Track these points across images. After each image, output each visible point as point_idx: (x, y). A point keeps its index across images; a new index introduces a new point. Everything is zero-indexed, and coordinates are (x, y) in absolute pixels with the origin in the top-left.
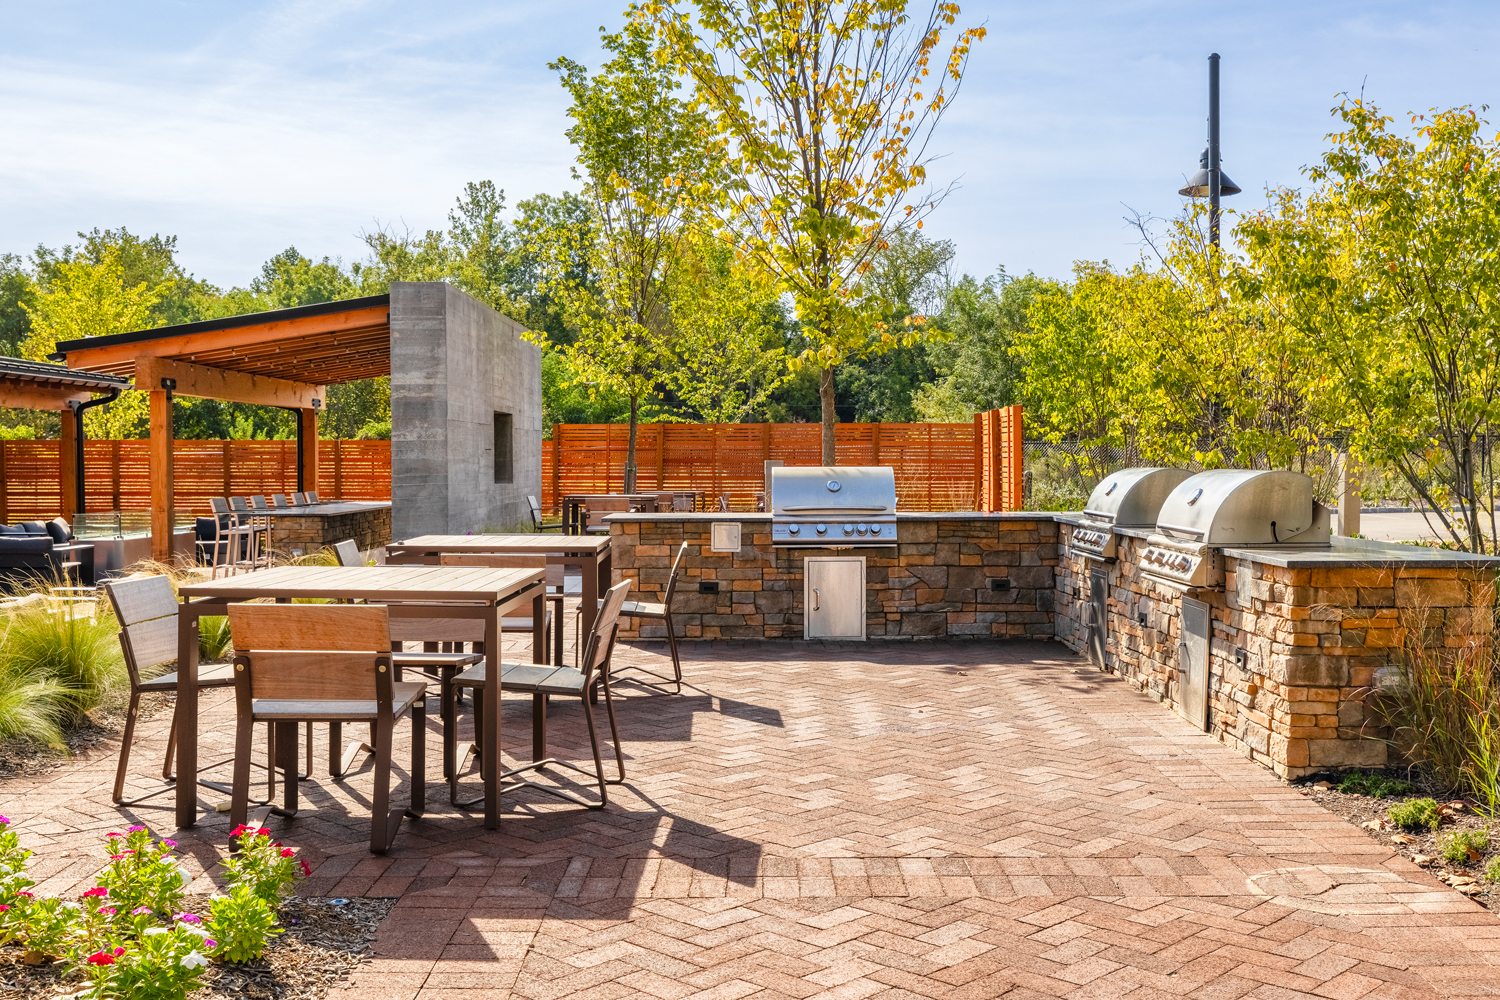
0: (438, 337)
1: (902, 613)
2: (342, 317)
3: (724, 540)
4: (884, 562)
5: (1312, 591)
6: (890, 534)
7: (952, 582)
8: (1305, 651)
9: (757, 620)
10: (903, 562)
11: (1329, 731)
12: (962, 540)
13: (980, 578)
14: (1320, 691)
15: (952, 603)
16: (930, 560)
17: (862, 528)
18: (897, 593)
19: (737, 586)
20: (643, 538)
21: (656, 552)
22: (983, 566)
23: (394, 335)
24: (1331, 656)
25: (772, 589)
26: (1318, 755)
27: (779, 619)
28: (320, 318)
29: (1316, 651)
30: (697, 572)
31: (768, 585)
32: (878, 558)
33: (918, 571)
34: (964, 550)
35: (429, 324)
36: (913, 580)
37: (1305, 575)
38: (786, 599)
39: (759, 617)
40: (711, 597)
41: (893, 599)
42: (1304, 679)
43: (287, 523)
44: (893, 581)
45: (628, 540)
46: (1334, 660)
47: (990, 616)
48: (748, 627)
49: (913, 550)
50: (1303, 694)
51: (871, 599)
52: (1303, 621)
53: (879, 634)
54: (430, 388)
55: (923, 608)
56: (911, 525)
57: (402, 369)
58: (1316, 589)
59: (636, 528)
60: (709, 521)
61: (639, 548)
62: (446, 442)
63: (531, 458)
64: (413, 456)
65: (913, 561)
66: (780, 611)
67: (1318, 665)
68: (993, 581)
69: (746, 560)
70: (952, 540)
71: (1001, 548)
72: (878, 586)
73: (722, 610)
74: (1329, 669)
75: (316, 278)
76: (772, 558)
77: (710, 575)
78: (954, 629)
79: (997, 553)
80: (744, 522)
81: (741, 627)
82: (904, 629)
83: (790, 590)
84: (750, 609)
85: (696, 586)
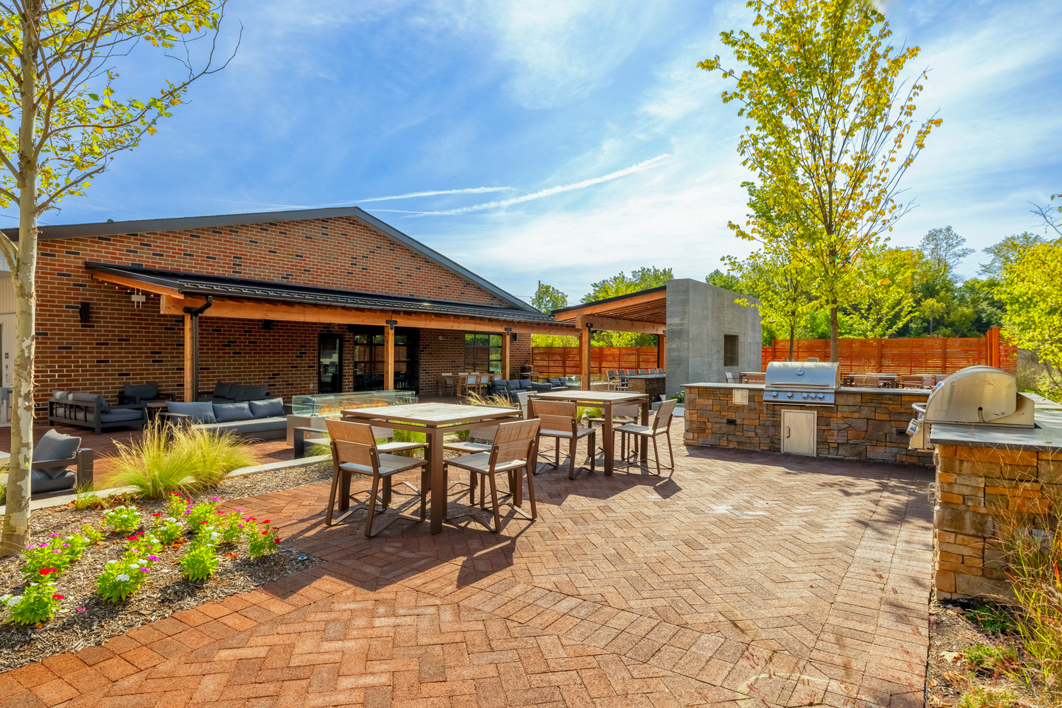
0: (685, 302)
1: (838, 444)
2: (650, 296)
3: (740, 398)
4: (828, 414)
5: (957, 463)
6: (830, 399)
7: (870, 428)
8: (952, 506)
9: (756, 441)
10: (839, 415)
11: (974, 569)
12: (877, 405)
13: (888, 427)
14: (966, 538)
15: (870, 440)
16: (856, 415)
17: (813, 395)
18: (835, 432)
19: (746, 422)
20: (700, 395)
21: (706, 403)
22: (890, 421)
23: (668, 303)
24: (976, 513)
25: (764, 425)
26: (963, 586)
27: (768, 441)
28: (641, 297)
29: (962, 508)
30: (726, 414)
31: (762, 422)
32: (824, 414)
33: (849, 421)
34: (878, 411)
35: (682, 297)
36: (845, 426)
37: (951, 450)
38: (772, 431)
39: (757, 439)
40: (733, 427)
41: (833, 435)
42: (950, 527)
43: (632, 381)
44: (833, 426)
45: (693, 396)
46: (979, 517)
47: (895, 450)
48: (751, 443)
49: (846, 409)
50: (951, 538)
51: (820, 434)
52: (950, 484)
53: (824, 454)
54: (682, 325)
55: (851, 442)
56: (845, 395)
57: (671, 317)
58: (961, 462)
59: (697, 390)
60: (732, 389)
61: (698, 400)
62: (688, 348)
63: (752, 356)
64: (674, 354)
65: (845, 415)
66: (769, 437)
67: (963, 518)
68: (897, 430)
69: (751, 409)
70: (870, 404)
71: (903, 411)
72: (824, 428)
73: (738, 434)
74: (973, 522)
75: (724, 281)
76: (764, 409)
77: (733, 416)
78: (871, 455)
79: (900, 413)
80: (750, 390)
81: (747, 443)
82: (840, 453)
83: (774, 426)
84: (752, 434)
85: (725, 421)
